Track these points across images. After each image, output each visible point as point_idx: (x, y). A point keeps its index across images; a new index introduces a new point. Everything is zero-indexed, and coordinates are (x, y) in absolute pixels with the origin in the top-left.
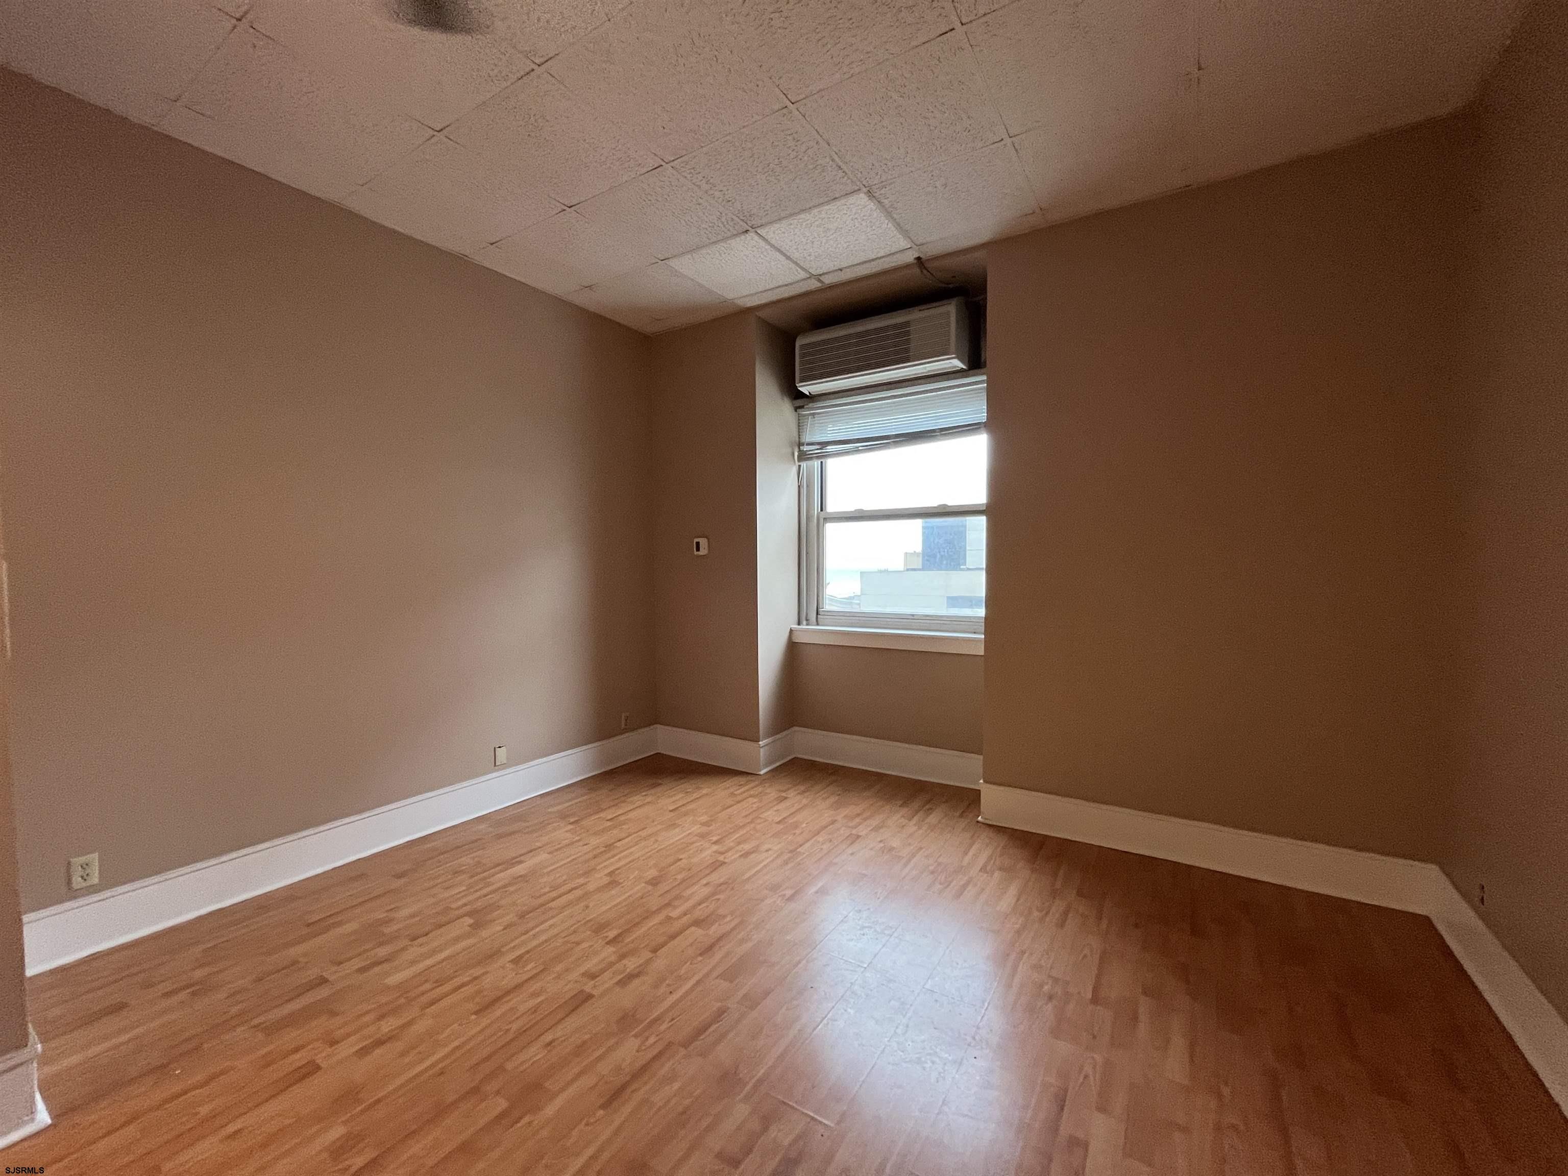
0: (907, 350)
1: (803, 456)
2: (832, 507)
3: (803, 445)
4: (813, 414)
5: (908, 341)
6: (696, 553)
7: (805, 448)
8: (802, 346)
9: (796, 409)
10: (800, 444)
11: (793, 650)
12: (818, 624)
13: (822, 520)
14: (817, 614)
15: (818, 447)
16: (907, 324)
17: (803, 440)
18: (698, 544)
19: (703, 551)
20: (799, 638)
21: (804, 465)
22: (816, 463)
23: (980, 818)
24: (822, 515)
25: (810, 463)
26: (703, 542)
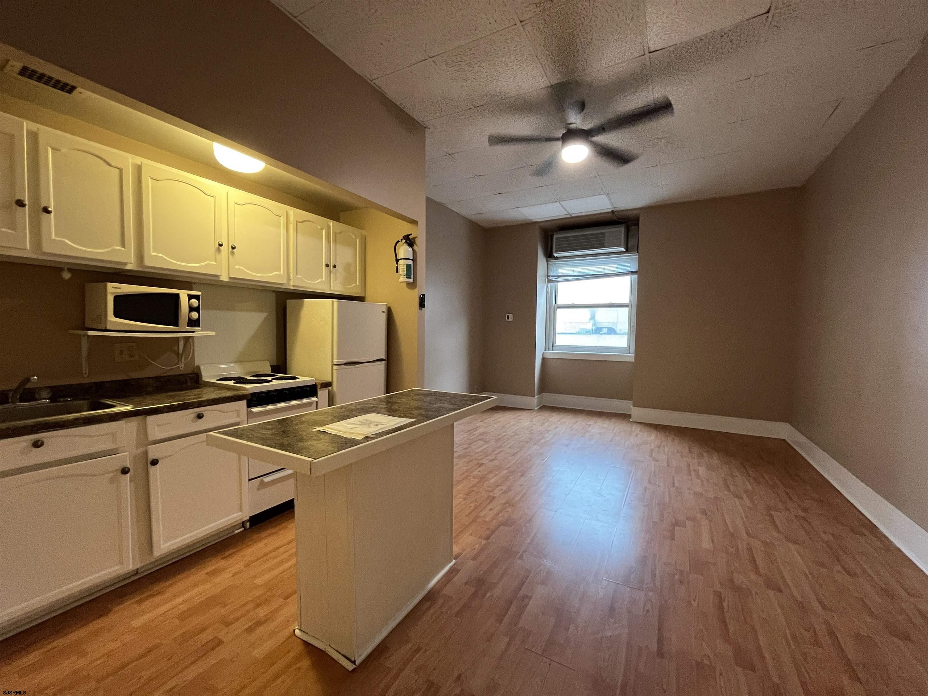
0: (604, 243)
1: (549, 281)
2: (560, 302)
3: (549, 276)
4: (555, 264)
5: (604, 240)
6: (507, 320)
7: (551, 278)
8: (557, 238)
9: (547, 261)
10: (548, 276)
11: (544, 359)
12: (553, 350)
13: (556, 308)
14: (553, 346)
15: (556, 277)
16: (604, 233)
17: (549, 274)
18: (508, 316)
19: (510, 320)
20: (547, 356)
21: (549, 284)
22: (554, 284)
23: (631, 420)
24: (556, 306)
25: (551, 284)
26: (511, 316)
